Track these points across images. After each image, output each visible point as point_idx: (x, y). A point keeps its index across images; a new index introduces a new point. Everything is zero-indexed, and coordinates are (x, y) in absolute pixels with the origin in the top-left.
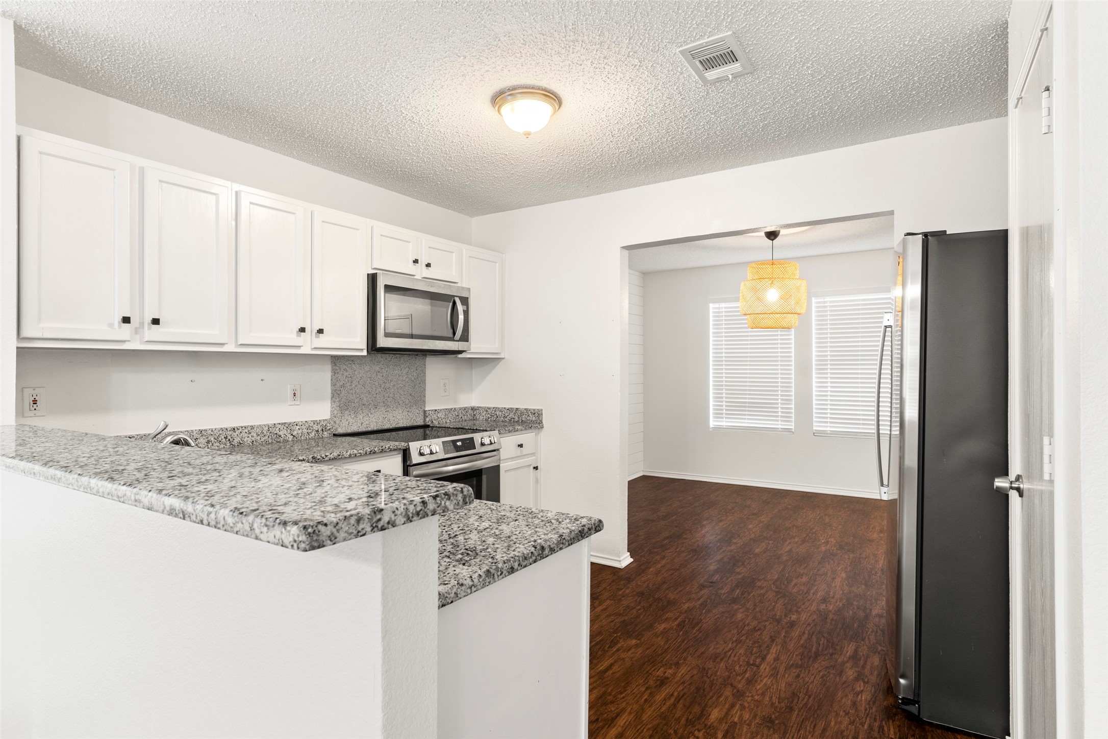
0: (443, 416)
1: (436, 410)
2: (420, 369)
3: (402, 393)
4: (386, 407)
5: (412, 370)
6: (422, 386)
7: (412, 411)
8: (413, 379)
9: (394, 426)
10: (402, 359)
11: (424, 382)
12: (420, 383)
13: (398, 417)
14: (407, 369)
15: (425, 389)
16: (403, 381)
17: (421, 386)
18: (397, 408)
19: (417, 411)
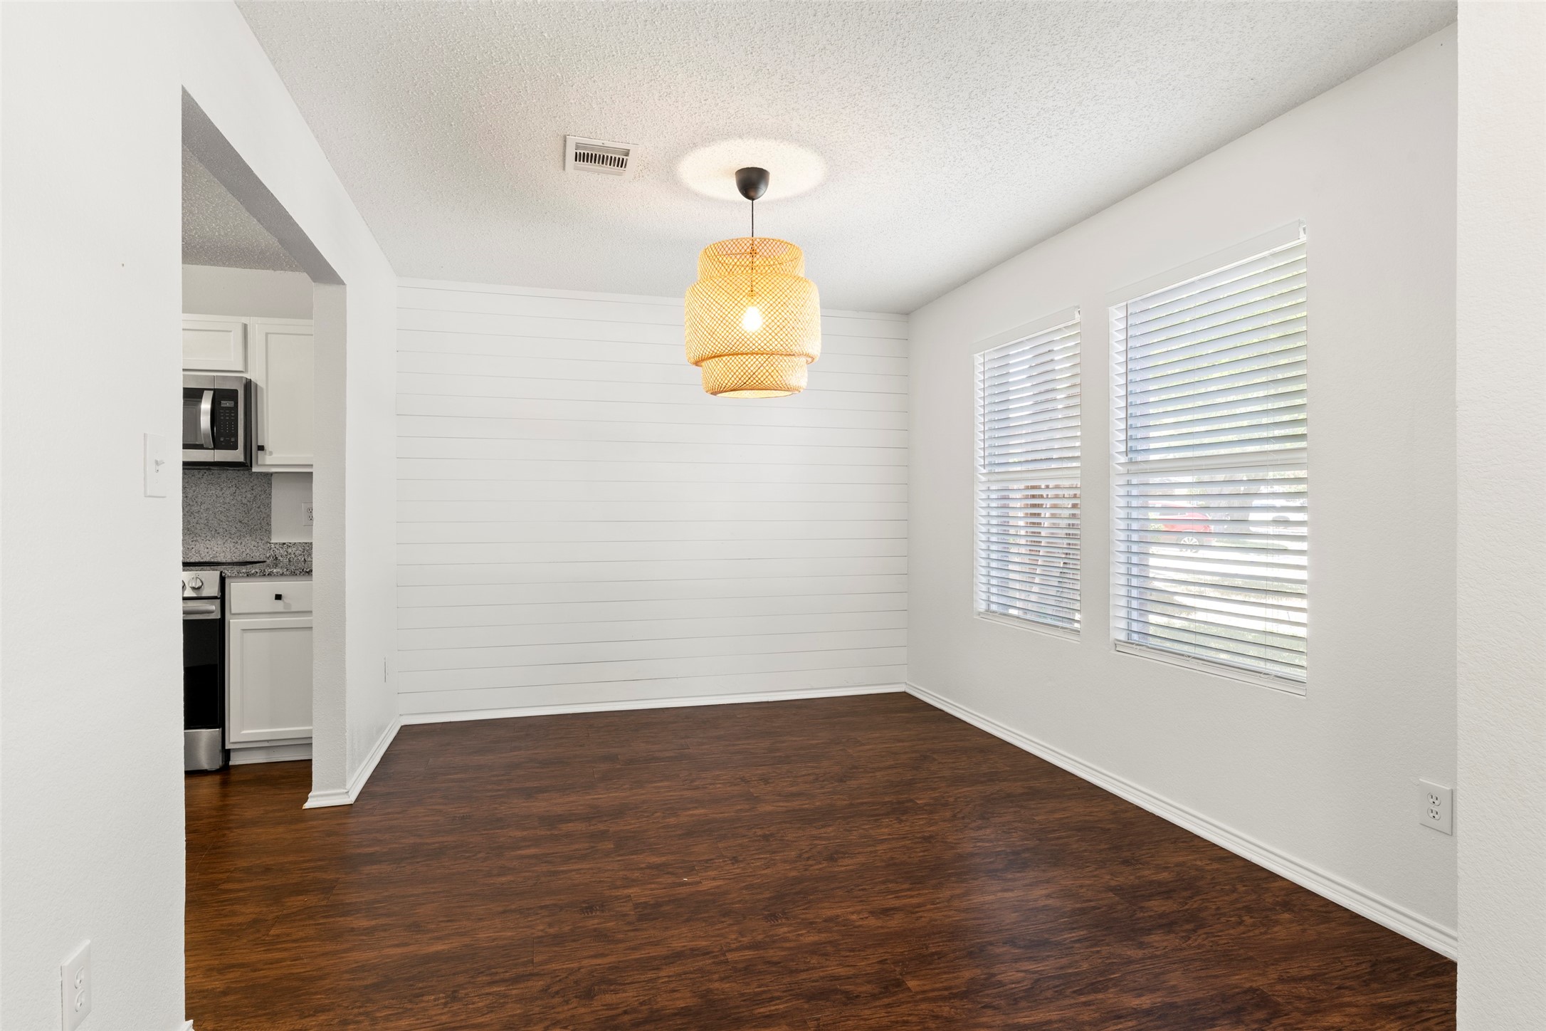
0: (297, 553)
1: (284, 544)
2: (259, 489)
3: (223, 518)
4: (192, 536)
5: (244, 490)
6: (263, 510)
7: (244, 543)
8: (245, 501)
9: (207, 559)
10: (224, 475)
11: (269, 506)
12: (259, 508)
13: (215, 548)
14: (234, 489)
15: (269, 516)
16: (225, 503)
17: (261, 511)
18: (213, 537)
19: (253, 543)
